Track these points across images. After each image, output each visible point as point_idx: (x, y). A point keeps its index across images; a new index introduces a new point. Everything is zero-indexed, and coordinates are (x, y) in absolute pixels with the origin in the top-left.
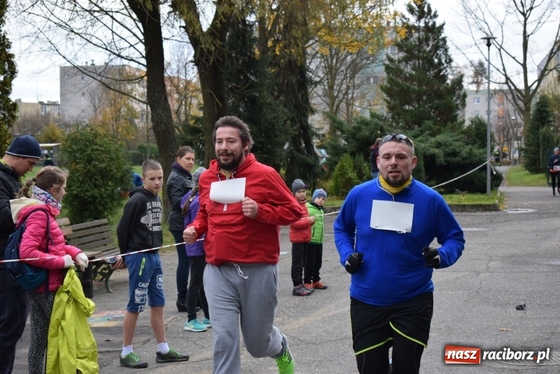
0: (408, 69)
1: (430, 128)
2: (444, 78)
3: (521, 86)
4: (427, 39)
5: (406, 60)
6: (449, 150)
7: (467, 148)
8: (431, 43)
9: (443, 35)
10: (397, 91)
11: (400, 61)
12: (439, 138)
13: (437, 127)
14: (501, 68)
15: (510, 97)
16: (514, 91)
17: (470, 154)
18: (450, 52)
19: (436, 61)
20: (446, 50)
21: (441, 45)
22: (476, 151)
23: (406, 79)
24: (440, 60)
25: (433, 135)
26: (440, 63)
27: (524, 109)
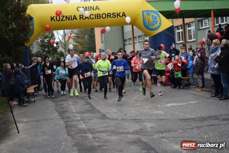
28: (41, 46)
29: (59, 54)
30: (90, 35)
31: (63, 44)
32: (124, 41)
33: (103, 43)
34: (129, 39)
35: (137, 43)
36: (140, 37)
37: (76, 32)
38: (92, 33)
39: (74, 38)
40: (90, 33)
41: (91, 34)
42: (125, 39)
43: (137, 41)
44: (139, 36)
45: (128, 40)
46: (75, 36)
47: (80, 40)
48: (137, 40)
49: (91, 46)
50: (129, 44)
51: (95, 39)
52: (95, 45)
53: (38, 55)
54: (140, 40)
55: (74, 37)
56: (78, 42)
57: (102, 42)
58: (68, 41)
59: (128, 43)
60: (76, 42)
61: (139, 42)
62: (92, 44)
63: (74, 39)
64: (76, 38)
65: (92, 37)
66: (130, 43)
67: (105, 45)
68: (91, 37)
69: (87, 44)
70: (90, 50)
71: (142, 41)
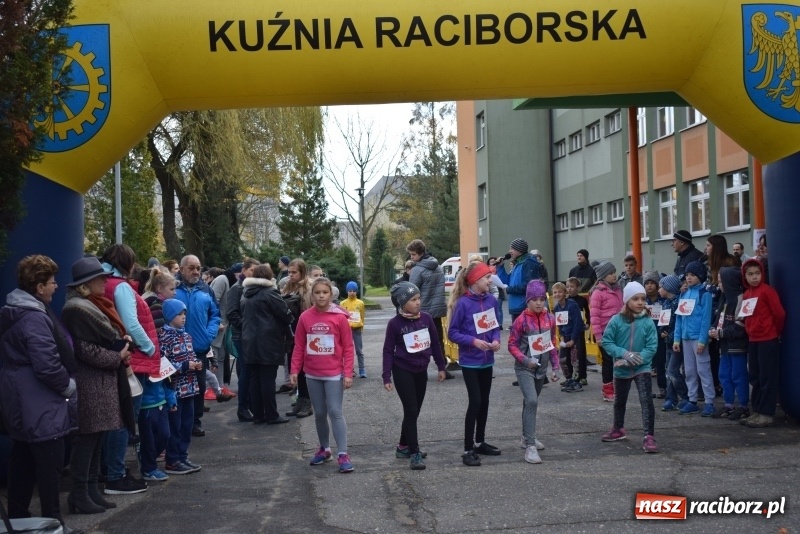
0: (296, 211)
1: (315, 254)
2: (323, 217)
3: (357, 220)
4: (310, 189)
5: (294, 203)
6: (331, 269)
7: (343, 268)
8: (313, 192)
9: (322, 186)
10: (288, 227)
11: (289, 205)
12: (323, 261)
13: (319, 253)
14: (344, 207)
15: (351, 230)
16: (353, 224)
17: (346, 272)
18: (326, 198)
19: (317, 205)
20: (323, 197)
21: (320, 193)
22: (350, 270)
23: (294, 217)
24: (320, 203)
25: (318, 259)
26: (320, 207)
27: (362, 238)
28: (282, 227)
29: (338, 257)
30: (443, 200)
31: (355, 226)
32: (556, 217)
33: (483, 223)
34: (574, 212)
35: (605, 224)
36: (615, 205)
37: (400, 190)
38: (449, 193)
39: (393, 208)
40: (442, 194)
41: (446, 196)
42: (559, 211)
43: (601, 218)
44: (610, 203)
45: (569, 215)
46: (395, 202)
47: (408, 215)
48: (605, 214)
49: (445, 233)
50: (574, 229)
51: (458, 212)
52: (457, 230)
53: (266, 255)
54: (615, 216)
55: (393, 205)
56: (404, 223)
57: (482, 221)
58: (374, 216)
59: (570, 227)
60: (399, 223)
61: (609, 222)
62: (447, 228)
63: (391, 210)
64: (400, 209)
65: (449, 207)
66: (578, 226)
67: (490, 229)
68: (446, 204)
69: (433, 228)
70: (440, 248)
71: (622, 218)
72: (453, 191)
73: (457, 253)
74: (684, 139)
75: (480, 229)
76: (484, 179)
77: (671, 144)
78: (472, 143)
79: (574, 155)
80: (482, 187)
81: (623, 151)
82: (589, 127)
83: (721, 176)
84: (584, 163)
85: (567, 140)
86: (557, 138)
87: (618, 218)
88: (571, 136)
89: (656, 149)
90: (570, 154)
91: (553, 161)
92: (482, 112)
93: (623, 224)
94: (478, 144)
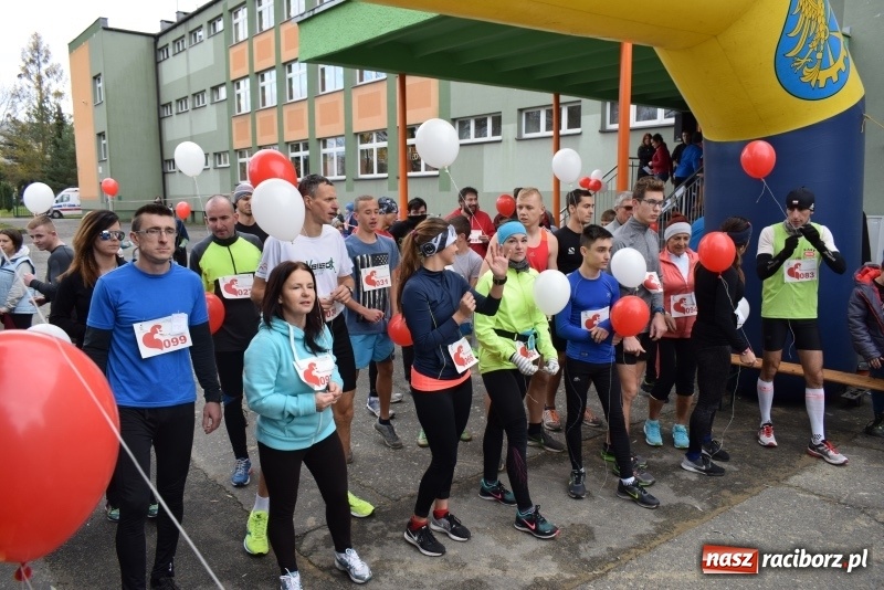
30: (55, 143)
32: (164, 162)
33: (104, 164)
35: (212, 169)
36: (219, 155)
38: (60, 137)
41: (57, 139)
42: (166, 158)
44: (215, 154)
48: (209, 163)
49: (59, 169)
52: (74, 165)
57: (101, 161)
61: (215, 168)
70: (54, 180)
71: (228, 165)
72: (65, 135)
73: (76, 185)
74: (286, 110)
75: (100, 168)
76: (103, 128)
77: (274, 113)
78: (89, 98)
79: (181, 116)
80: (101, 135)
81: (229, 115)
82: (194, 95)
83: (319, 139)
84: (191, 122)
85: (174, 103)
86: (164, 101)
87: (223, 165)
88: (178, 101)
89: (259, 116)
90: (178, 114)
91: (160, 119)
92: (100, 74)
93: (228, 171)
94: (95, 101)
